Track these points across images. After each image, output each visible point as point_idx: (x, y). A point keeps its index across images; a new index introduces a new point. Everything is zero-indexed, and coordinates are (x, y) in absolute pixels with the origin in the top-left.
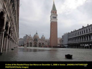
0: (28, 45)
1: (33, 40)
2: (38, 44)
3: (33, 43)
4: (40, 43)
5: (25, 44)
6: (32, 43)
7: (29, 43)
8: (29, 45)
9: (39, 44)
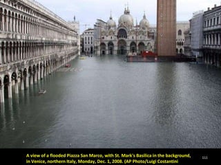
0: (104, 48)
1: (116, 34)
2: (129, 44)
3: (115, 43)
4: (133, 43)
5: (97, 47)
6: (112, 44)
7: (106, 43)
8: (107, 48)
9: (131, 45)
